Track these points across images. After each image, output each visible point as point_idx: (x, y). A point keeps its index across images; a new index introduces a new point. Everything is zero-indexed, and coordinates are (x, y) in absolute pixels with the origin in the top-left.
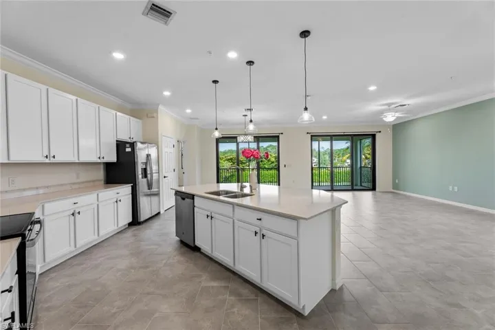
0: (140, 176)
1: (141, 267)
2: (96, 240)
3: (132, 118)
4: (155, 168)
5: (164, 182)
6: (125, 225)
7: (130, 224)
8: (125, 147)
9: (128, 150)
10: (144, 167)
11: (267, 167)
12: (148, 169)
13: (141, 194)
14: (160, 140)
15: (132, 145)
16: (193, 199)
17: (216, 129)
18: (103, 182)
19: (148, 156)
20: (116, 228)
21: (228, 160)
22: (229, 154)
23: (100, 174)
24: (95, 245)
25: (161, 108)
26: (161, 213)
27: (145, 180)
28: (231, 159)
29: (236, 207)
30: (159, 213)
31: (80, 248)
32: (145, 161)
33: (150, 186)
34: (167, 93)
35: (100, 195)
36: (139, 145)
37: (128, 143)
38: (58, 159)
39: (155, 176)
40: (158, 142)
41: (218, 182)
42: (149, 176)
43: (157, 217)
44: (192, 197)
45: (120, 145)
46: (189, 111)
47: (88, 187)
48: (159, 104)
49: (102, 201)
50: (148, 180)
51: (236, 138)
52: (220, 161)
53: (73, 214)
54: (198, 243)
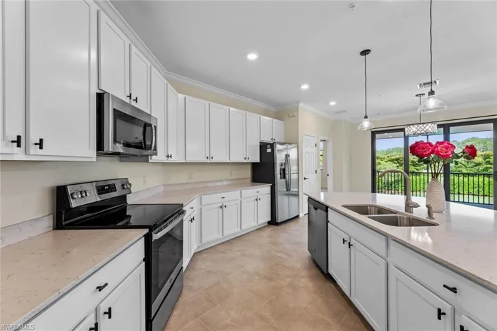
0: (279, 176)
1: (265, 277)
2: (239, 232)
3: (274, 120)
4: (294, 168)
5: (303, 184)
6: (264, 223)
7: (269, 223)
8: (267, 148)
9: (269, 150)
10: (283, 167)
11: (464, 171)
12: (287, 169)
13: (279, 193)
14: (300, 140)
15: (272, 146)
16: (327, 211)
17: (366, 117)
18: (250, 180)
19: (287, 156)
20: (256, 224)
21: (392, 161)
22: (394, 153)
23: (248, 173)
24: (237, 237)
25: (301, 105)
26: (300, 216)
27: (284, 180)
28: (397, 159)
29: (392, 243)
30: (298, 216)
31: (226, 237)
32: (284, 162)
33: (288, 186)
34: (305, 87)
35: (243, 191)
36: (278, 147)
37: (268, 144)
38: (215, 160)
39: (294, 176)
40: (298, 142)
41: (374, 191)
42: (287, 176)
43: (295, 221)
44: (326, 208)
45: (263, 146)
46: (333, 104)
47: (237, 184)
48: (299, 102)
49: (244, 198)
50: (286, 181)
51: (403, 130)
52: (377, 161)
53: (221, 207)
54: (331, 271)
